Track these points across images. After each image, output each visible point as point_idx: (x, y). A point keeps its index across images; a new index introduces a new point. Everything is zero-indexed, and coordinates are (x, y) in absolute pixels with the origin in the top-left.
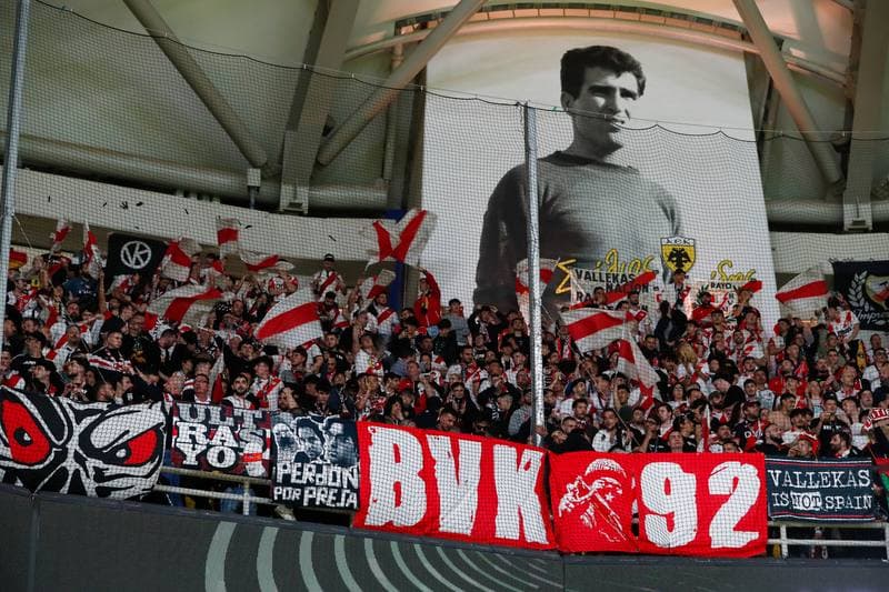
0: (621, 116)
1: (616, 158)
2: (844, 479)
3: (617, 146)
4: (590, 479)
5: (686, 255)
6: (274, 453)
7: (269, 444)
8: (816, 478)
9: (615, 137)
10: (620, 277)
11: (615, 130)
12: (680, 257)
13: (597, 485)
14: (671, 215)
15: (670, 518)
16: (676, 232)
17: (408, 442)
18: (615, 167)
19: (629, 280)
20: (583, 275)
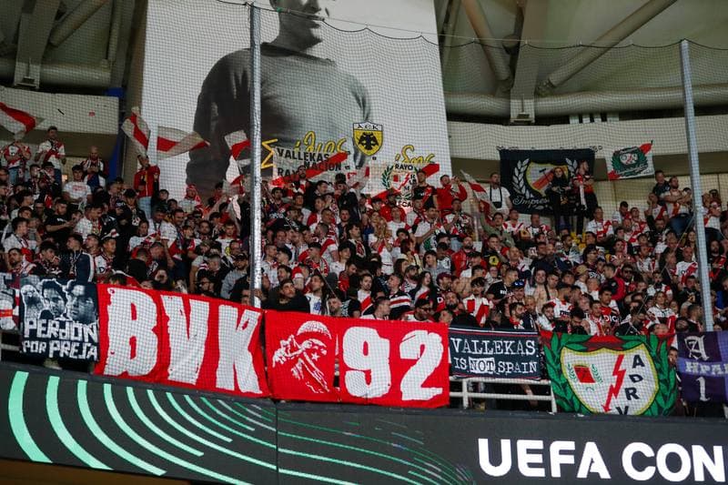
0: (322, 14)
1: (316, 51)
2: (514, 348)
3: (316, 41)
4: (301, 339)
5: (374, 139)
6: (22, 311)
7: (17, 302)
8: (490, 346)
9: (316, 32)
10: (316, 158)
11: (316, 26)
12: (369, 141)
13: (306, 345)
14: (363, 103)
15: (368, 375)
16: (367, 119)
17: (144, 301)
18: (315, 59)
19: (324, 159)
20: (285, 152)
